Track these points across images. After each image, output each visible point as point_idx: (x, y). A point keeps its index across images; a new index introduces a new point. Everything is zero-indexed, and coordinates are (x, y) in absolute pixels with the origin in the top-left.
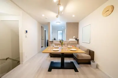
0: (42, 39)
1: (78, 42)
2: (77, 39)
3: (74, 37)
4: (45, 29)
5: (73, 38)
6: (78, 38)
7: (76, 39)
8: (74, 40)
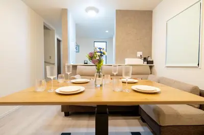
0: (45, 62)
1: (151, 67)
2: (149, 59)
3: (139, 54)
4: (56, 37)
5: (136, 57)
6: (150, 56)
7: (145, 59)
8: (141, 62)
